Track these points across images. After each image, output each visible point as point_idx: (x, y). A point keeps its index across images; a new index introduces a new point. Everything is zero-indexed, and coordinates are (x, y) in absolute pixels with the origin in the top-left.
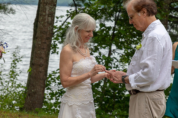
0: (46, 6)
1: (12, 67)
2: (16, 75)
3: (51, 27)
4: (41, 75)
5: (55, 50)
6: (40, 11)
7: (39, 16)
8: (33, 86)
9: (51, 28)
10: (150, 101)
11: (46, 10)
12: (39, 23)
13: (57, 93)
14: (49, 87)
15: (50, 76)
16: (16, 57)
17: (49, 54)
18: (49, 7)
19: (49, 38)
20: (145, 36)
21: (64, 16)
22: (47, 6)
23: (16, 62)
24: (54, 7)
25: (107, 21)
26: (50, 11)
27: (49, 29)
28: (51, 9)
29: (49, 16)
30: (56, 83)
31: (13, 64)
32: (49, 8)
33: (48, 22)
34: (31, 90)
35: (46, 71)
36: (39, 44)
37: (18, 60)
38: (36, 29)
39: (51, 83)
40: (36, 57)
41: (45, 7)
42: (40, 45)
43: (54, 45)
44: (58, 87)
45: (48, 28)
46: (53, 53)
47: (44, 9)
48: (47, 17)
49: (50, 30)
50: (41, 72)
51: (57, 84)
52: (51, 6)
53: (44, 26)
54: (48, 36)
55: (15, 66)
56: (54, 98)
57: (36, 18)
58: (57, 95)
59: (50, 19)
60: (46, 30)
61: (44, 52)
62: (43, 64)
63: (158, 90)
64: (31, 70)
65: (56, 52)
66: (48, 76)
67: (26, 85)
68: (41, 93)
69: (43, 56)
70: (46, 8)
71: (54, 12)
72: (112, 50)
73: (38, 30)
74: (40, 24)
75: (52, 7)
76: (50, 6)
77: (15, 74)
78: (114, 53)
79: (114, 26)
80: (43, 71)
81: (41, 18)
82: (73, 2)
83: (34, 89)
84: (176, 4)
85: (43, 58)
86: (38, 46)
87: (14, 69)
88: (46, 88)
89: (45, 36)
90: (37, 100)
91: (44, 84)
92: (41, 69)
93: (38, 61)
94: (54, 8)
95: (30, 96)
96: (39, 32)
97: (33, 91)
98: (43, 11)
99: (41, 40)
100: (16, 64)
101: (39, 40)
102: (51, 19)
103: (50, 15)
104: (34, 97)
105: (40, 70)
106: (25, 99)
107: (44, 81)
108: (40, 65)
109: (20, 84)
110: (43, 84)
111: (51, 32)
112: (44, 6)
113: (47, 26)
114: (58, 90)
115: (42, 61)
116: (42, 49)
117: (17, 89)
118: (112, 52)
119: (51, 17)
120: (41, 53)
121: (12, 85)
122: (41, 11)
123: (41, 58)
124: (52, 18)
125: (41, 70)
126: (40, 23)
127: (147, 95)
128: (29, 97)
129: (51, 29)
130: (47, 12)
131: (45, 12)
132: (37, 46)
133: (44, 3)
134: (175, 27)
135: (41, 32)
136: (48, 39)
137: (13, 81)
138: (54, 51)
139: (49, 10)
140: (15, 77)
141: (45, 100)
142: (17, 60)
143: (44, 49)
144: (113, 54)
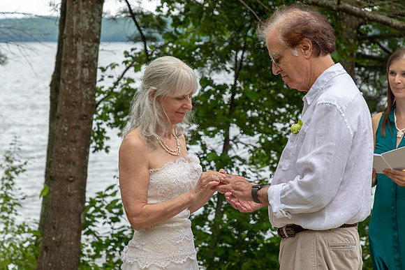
0: (76, 43)
1: (5, 187)
2: (15, 204)
3: (91, 89)
4: (72, 202)
5: (101, 144)
6: (63, 54)
7: (62, 66)
8: (54, 228)
9: (90, 92)
10: (327, 250)
11: (76, 52)
12: (61, 82)
13: (108, 242)
14: (90, 230)
15: (93, 202)
16: (12, 162)
17: (87, 153)
18: (83, 45)
19: (86, 116)
20: (309, 103)
21: (118, 65)
22: (78, 43)
23: (13, 174)
24: (96, 44)
25: (217, 72)
26: (86, 54)
27: (85, 97)
28: (87, 49)
29: (83, 66)
30: (105, 218)
31: (7, 178)
32: (82, 47)
33: (82, 79)
34: (50, 238)
35: (83, 192)
36: (64, 131)
37: (17, 170)
38: (57, 97)
39: (96, 219)
40: (59, 161)
41: (74, 45)
42: (65, 134)
43: (98, 132)
44: (112, 228)
45: (84, 93)
46: (96, 149)
47: (73, 50)
48: (79, 68)
49: (89, 98)
50: (70, 195)
51: (110, 221)
52: (89, 41)
53: (74, 89)
54: (84, 112)
55: (10, 183)
56: (103, 253)
57: (54, 72)
58: (110, 247)
59: (86, 72)
60: (79, 97)
61: (76, 148)
62: (74, 177)
63: (345, 226)
64: (47, 191)
65: (104, 147)
66: (87, 204)
67: (37, 226)
68: (72, 243)
69: (74, 157)
70: (76, 47)
71: (95, 56)
72: (231, 138)
73: (60, 99)
74: (64, 86)
75: (89, 45)
76: (86, 43)
77: (11, 202)
78: (235, 143)
79: (233, 83)
80: (76, 191)
81: (67, 71)
82: (138, 32)
83: (56, 235)
84: (371, 27)
85: (74, 164)
86: (63, 135)
87: (9, 191)
88: (83, 232)
89: (76, 111)
90: (64, 260)
91: (80, 222)
92: (70, 188)
93: (63, 170)
94: (94, 48)
95: (49, 252)
96: (63, 103)
97: (54, 239)
98: (71, 56)
99: (68, 121)
100: (14, 180)
101: (63, 121)
102: (90, 71)
103: (87, 63)
104: (56, 254)
105: (69, 191)
106: (36, 258)
107: (80, 216)
108: (68, 180)
109: (24, 223)
110: (77, 222)
111: (89, 102)
112: (72, 43)
113: (80, 88)
114: (112, 235)
115: (72, 170)
116: (71, 141)
117: (18, 236)
118: (231, 142)
119: (89, 67)
120: (70, 152)
121: (6, 229)
122: (66, 55)
123: (69, 162)
124: (92, 70)
125: (71, 190)
126: (63, 82)
127: (320, 237)
128: (45, 254)
129: (90, 96)
130: (80, 57)
131: (75, 57)
132: (60, 136)
133: (73, 36)
134: (372, 78)
135: (68, 104)
136: (83, 119)
137: (8, 218)
138: (98, 146)
139: (83, 51)
140: (12, 208)
141: (82, 258)
142: (14, 169)
143: (75, 141)
144: (234, 146)
